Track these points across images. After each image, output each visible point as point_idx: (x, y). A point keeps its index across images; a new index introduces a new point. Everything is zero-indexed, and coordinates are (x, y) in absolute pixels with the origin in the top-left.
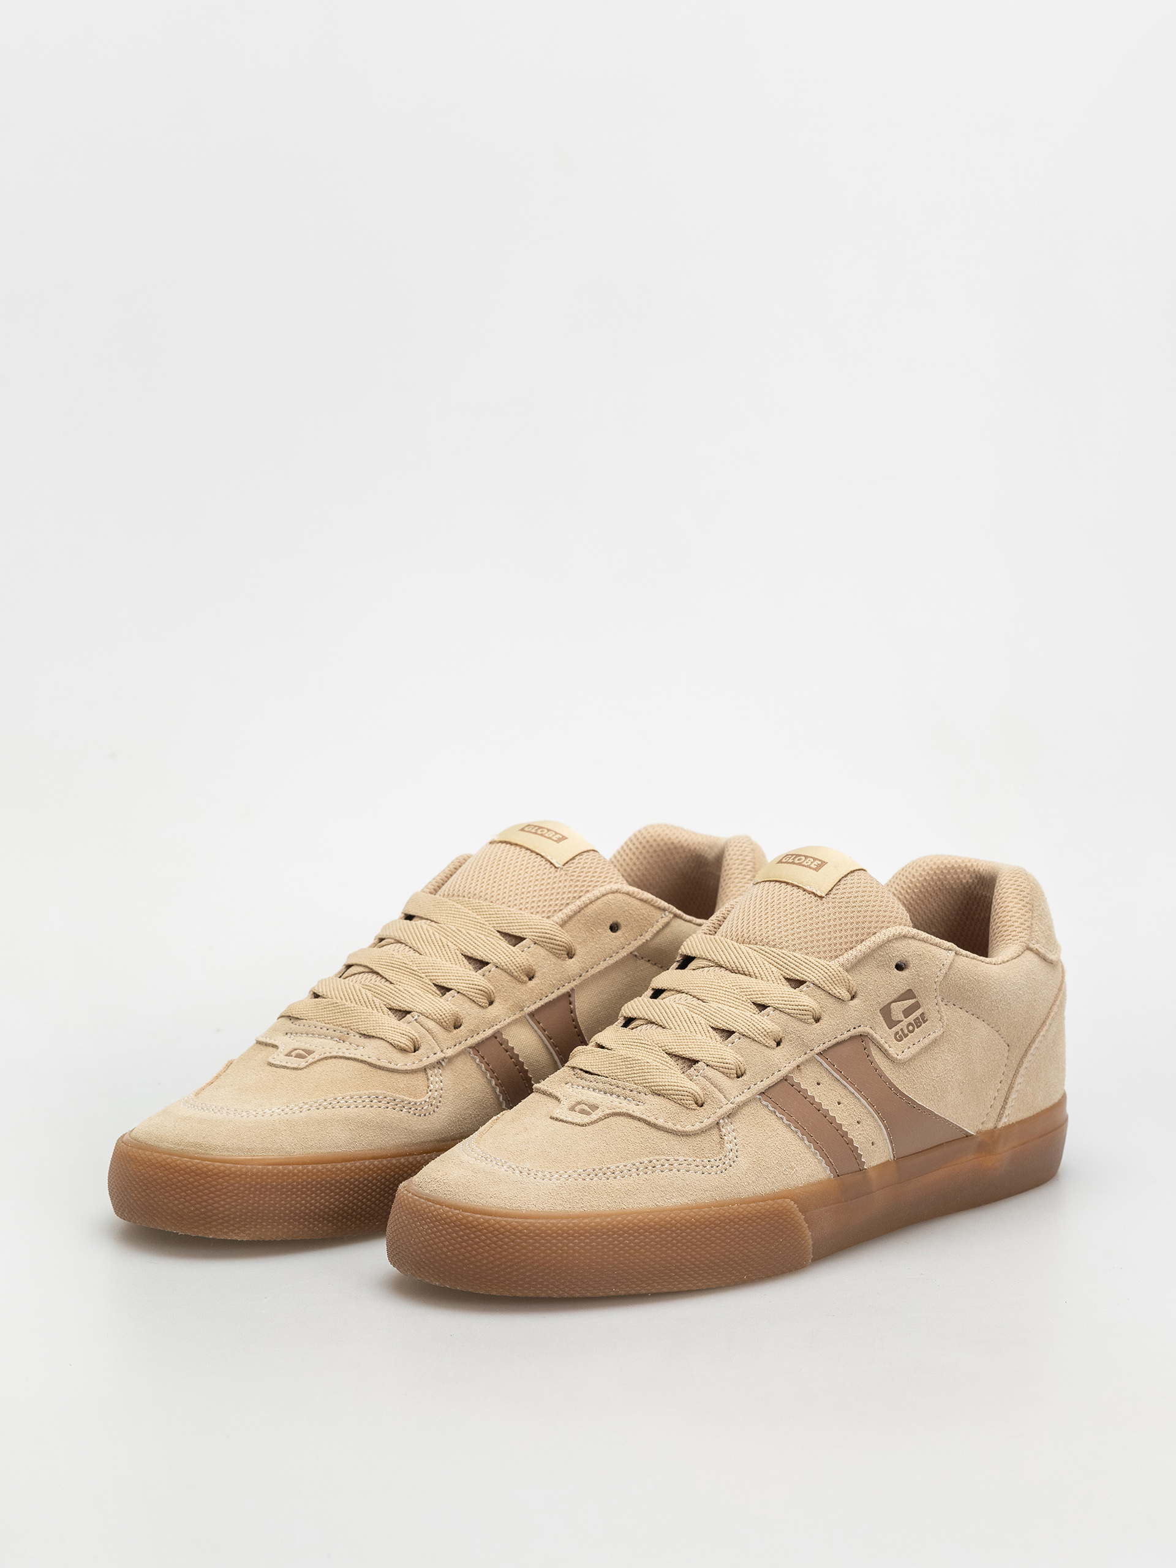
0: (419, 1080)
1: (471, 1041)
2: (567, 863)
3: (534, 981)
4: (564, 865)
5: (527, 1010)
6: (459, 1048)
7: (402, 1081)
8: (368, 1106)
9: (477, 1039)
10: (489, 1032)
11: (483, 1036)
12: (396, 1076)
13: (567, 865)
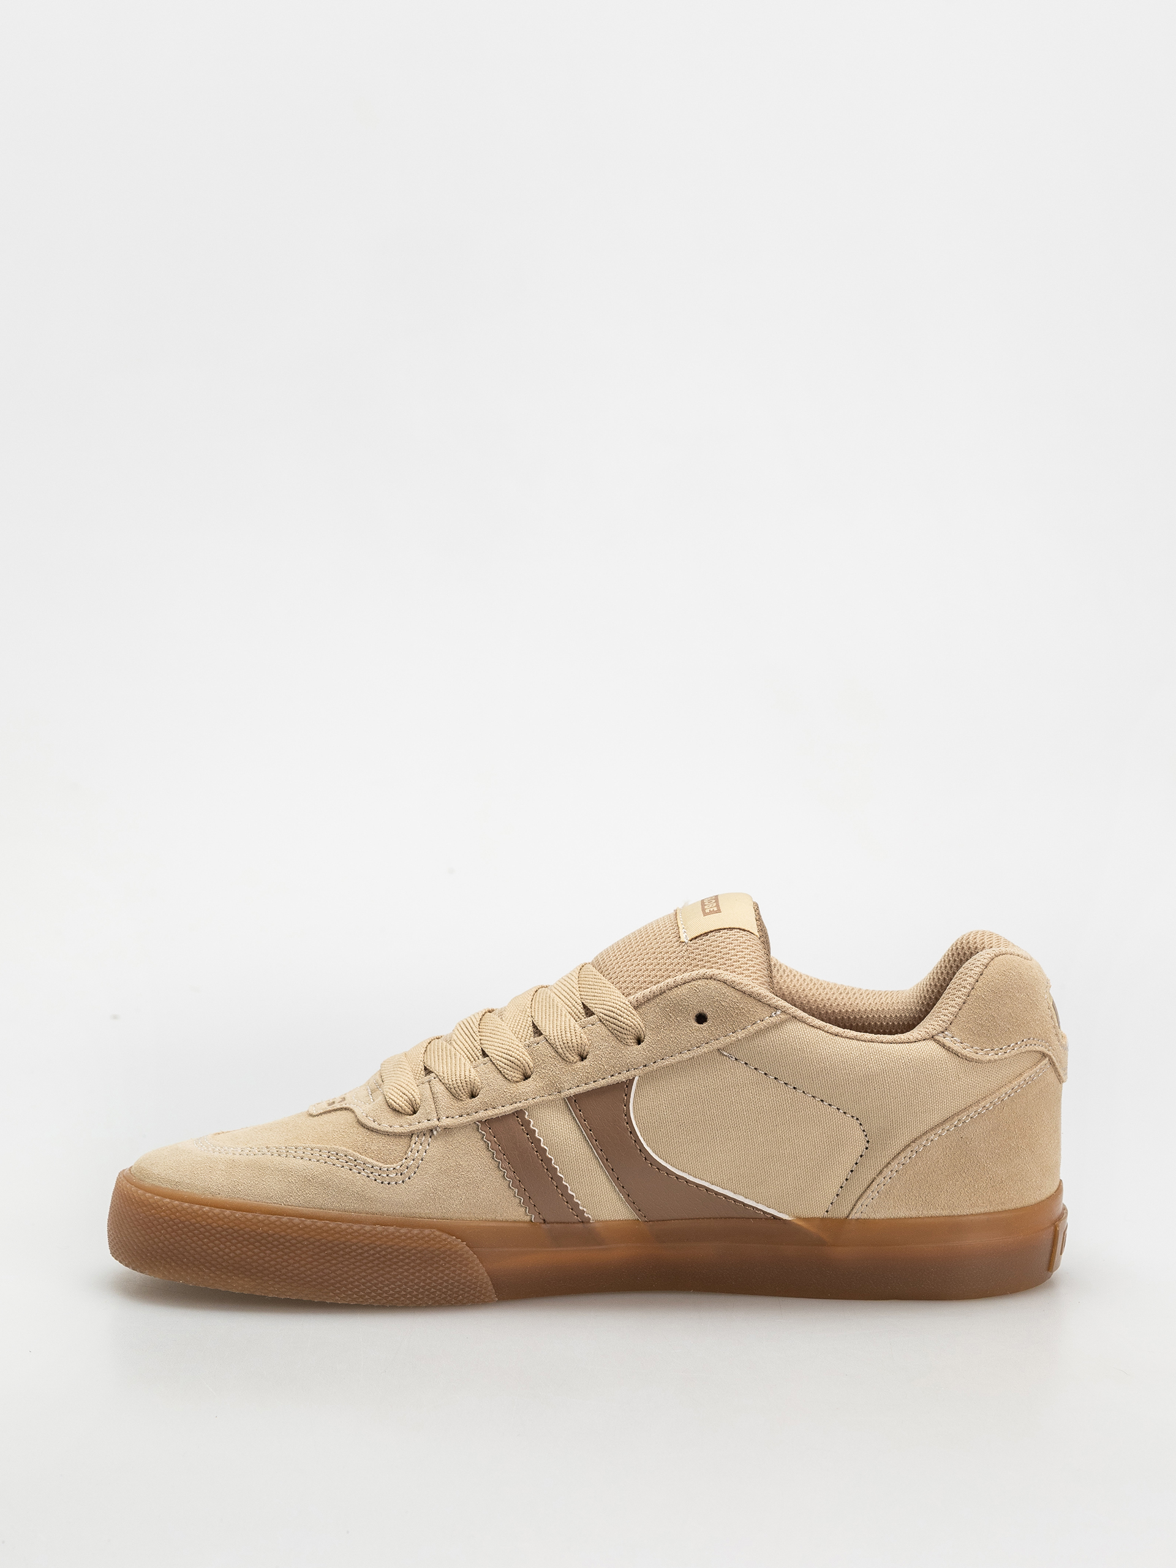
0: (399, 1145)
1: (482, 1115)
2: (696, 938)
3: (585, 1063)
4: (691, 941)
5: (566, 1093)
6: (465, 1119)
7: (377, 1143)
8: (322, 1161)
9: (491, 1113)
10: (508, 1109)
11: (500, 1111)
12: (374, 1136)
13: (694, 941)
